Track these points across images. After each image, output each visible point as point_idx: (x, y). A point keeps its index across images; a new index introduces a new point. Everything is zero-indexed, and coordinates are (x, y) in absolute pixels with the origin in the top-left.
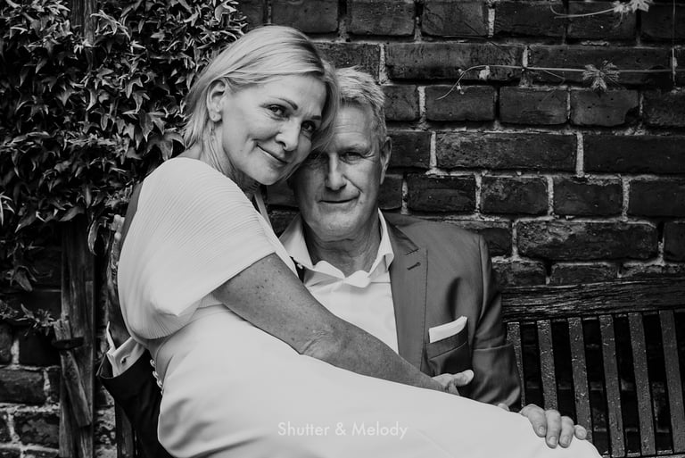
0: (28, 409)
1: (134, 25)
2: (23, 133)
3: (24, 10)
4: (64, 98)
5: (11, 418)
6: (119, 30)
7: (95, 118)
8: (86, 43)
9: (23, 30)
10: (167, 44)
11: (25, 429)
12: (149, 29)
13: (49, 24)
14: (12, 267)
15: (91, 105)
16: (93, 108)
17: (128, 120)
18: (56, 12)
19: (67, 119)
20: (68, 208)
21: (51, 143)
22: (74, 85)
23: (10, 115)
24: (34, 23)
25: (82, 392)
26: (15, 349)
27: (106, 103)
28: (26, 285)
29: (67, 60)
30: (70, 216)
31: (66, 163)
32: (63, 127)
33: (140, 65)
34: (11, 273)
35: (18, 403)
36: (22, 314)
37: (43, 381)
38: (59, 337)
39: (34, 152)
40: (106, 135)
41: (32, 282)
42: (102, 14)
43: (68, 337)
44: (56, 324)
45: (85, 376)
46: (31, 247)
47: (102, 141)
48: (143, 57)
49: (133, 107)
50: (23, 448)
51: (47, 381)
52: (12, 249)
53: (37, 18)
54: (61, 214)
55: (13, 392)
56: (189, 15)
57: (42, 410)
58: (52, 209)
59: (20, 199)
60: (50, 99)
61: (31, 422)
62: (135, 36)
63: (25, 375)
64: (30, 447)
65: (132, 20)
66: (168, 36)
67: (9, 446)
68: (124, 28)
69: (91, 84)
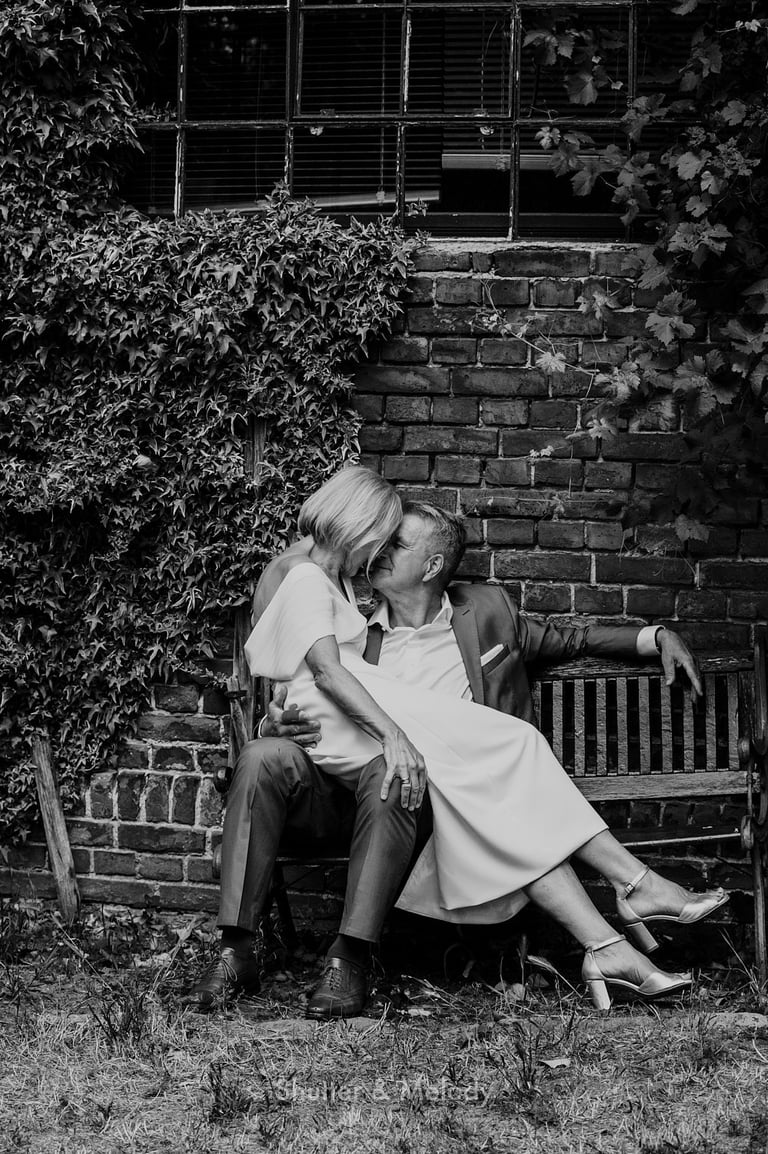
0: (208, 747)
1: (288, 472)
2: (210, 544)
3: (213, 459)
4: (238, 520)
5: (195, 753)
6: (277, 474)
7: (259, 535)
8: (255, 483)
9: (211, 472)
10: (309, 485)
11: (205, 761)
12: (298, 474)
13: (229, 469)
14: (200, 641)
15: (255, 525)
16: (257, 527)
17: (282, 537)
18: (234, 461)
19: (240, 535)
20: (238, 597)
21: (228, 551)
22: (245, 511)
23: (202, 532)
24: (219, 468)
25: (244, 730)
26: (201, 703)
27: (267, 524)
28: (209, 654)
29: (240, 494)
30: (239, 603)
31: (238, 565)
32: (238, 540)
33: (291, 499)
34: (200, 645)
35: (201, 742)
36: (204, 673)
37: (219, 726)
38: (230, 689)
39: (217, 557)
40: (265, 546)
41: (214, 652)
42: (266, 463)
43: (236, 690)
44: (228, 681)
45: (247, 720)
46: (214, 627)
47: (262, 550)
48: (294, 493)
49: (284, 528)
50: (203, 776)
51: (222, 726)
52: (200, 628)
53: (220, 464)
54: (234, 601)
55: (198, 734)
56: (326, 466)
57: (218, 747)
58: (228, 597)
59: (207, 590)
60: (228, 520)
61: (209, 756)
62: (289, 479)
63: (207, 721)
64: (208, 775)
65: (287, 467)
66: (310, 480)
67: (193, 774)
68: (280, 473)
69: (257, 511)
